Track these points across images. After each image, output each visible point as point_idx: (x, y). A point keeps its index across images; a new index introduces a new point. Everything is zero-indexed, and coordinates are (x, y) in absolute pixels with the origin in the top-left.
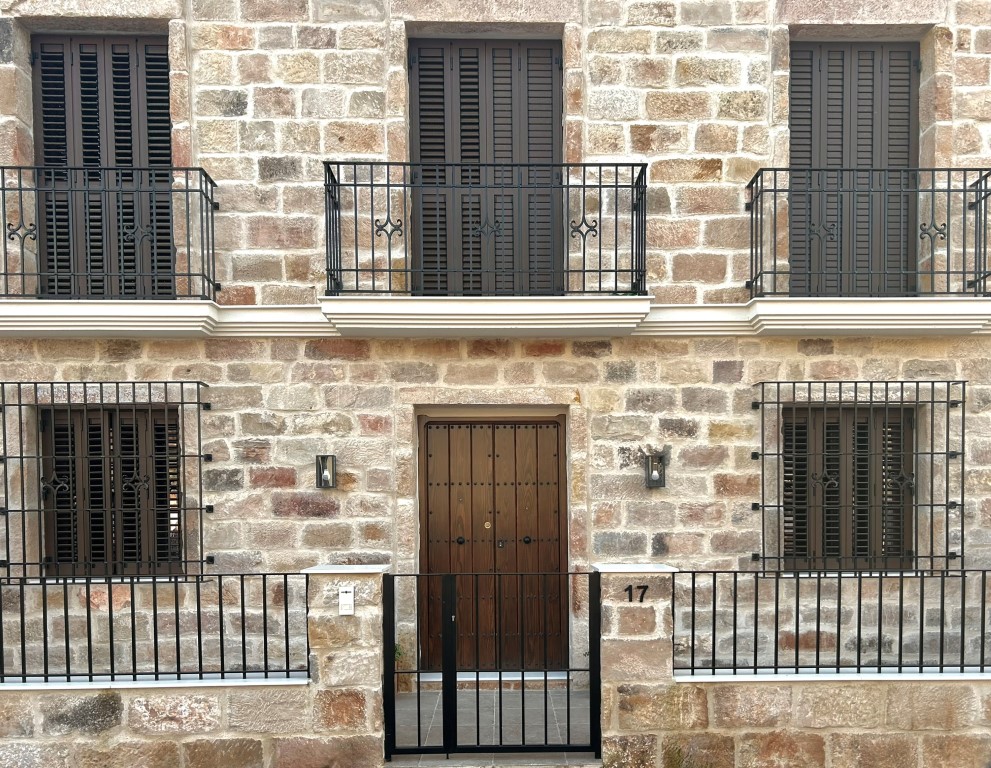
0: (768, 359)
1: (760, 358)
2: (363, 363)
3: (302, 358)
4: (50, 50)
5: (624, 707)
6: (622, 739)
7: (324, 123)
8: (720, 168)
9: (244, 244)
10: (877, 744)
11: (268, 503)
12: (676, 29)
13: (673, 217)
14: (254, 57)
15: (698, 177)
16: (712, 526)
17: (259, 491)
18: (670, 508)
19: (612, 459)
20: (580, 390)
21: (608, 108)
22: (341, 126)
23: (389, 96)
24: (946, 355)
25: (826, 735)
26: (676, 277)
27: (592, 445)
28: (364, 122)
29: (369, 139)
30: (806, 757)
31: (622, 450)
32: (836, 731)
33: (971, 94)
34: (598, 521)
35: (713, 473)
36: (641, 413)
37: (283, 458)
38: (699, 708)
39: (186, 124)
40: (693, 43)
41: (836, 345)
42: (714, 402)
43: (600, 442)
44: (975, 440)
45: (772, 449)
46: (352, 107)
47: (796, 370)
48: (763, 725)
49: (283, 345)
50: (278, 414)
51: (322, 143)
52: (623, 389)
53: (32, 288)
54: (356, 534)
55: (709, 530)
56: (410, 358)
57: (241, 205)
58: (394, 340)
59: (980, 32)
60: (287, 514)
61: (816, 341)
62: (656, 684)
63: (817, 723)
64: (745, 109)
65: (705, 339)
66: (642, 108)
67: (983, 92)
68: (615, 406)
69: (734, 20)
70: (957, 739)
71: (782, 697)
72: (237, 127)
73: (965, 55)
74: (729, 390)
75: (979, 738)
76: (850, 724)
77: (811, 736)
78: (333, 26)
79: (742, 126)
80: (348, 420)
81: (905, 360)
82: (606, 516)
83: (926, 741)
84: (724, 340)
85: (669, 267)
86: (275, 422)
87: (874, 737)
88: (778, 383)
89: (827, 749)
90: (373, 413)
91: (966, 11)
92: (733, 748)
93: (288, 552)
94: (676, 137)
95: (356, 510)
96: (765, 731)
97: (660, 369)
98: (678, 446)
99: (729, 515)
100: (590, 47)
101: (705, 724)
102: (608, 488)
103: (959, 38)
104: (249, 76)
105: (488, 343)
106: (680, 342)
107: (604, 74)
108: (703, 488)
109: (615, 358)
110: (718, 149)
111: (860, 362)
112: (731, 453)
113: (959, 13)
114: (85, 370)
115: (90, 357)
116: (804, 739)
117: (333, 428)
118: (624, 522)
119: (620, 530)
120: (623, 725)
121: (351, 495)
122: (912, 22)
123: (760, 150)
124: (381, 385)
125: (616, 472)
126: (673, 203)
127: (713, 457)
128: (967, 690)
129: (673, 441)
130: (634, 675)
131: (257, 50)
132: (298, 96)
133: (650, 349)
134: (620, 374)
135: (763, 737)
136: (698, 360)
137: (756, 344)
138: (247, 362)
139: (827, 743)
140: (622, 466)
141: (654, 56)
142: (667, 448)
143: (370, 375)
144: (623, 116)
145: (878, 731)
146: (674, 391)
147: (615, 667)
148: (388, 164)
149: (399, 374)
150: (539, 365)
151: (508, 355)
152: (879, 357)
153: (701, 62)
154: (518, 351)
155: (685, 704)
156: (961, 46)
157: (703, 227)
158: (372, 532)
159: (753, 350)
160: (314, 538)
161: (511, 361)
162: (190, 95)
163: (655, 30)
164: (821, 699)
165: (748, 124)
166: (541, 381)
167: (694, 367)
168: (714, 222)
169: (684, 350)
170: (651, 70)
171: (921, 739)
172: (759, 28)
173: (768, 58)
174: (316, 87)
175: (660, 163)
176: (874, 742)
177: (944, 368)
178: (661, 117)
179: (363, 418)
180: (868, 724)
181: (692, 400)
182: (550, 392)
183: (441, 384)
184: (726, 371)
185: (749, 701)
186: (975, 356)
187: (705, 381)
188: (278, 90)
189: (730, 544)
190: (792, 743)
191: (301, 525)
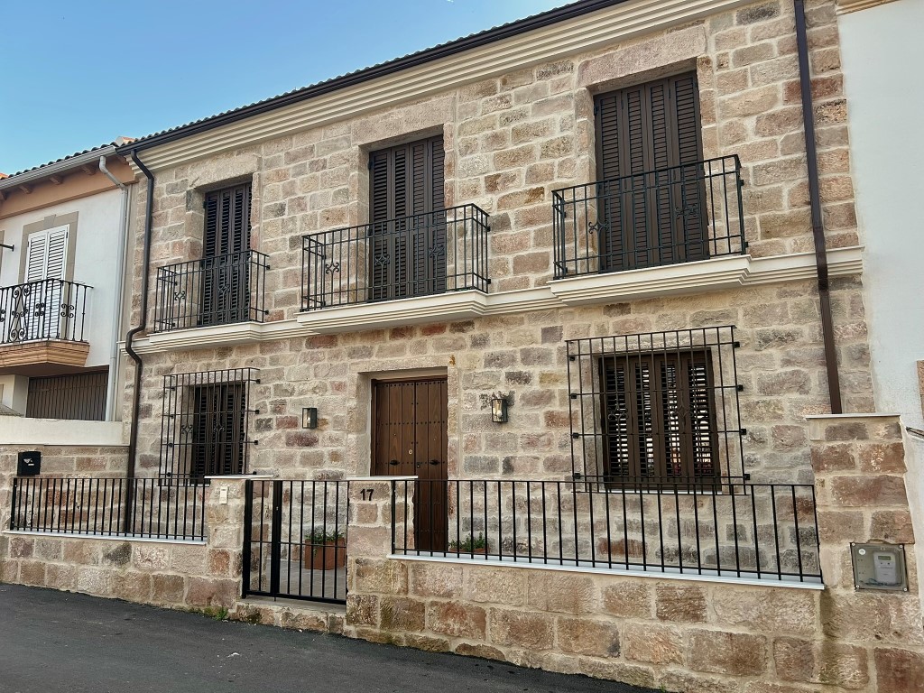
0: (581, 322)
1: (575, 323)
2: (334, 349)
3: (304, 349)
4: (213, 199)
5: (359, 574)
6: (358, 597)
7: (320, 211)
8: (543, 193)
9: (280, 286)
10: (522, 620)
11: (284, 438)
12: (513, 109)
13: (513, 231)
14: (289, 183)
15: (528, 201)
16: (544, 452)
17: (280, 431)
18: (514, 437)
19: (475, 403)
20: (455, 356)
21: (471, 170)
22: (328, 211)
23: (350, 190)
24: (727, 305)
25: (487, 608)
26: (516, 272)
27: (463, 394)
28: (339, 207)
29: (340, 216)
30: (472, 624)
31: (483, 396)
32: (493, 606)
33: (733, 99)
34: (466, 448)
35: (544, 411)
36: (494, 369)
37: (292, 411)
38: (402, 579)
39: (258, 225)
40: (523, 115)
41: (633, 307)
42: (542, 358)
43: (468, 391)
44: (761, 374)
45: (587, 390)
46: (333, 200)
47: (602, 328)
48: (443, 596)
49: (294, 341)
50: (291, 383)
51: (318, 222)
52: (482, 353)
53: (194, 323)
54: (326, 458)
55: (544, 454)
56: (358, 344)
57: (280, 265)
58: (350, 333)
59: (736, 53)
60: (292, 445)
61: (618, 305)
62: (377, 559)
63: (478, 598)
64: (559, 149)
65: (536, 313)
66: (491, 164)
67: (742, 95)
68: (478, 365)
69: (549, 93)
70: (583, 623)
71: (455, 575)
72: (280, 222)
73: (725, 71)
74: (553, 348)
75: (601, 624)
76: (503, 601)
77: (477, 608)
78: (325, 157)
79: (557, 161)
80: (325, 385)
81: (692, 313)
82: (472, 444)
83: (559, 622)
84: (549, 312)
85: (511, 266)
86: (290, 389)
87: (519, 613)
88: (590, 339)
89: (487, 619)
90: (337, 380)
91: (723, 40)
92: (424, 611)
93: (292, 469)
94: (513, 178)
95: (327, 443)
96: (445, 601)
97: (506, 337)
98: (519, 391)
99: (556, 442)
100: (459, 134)
101: (406, 591)
102: (473, 425)
103: (719, 60)
104: (287, 194)
105: (402, 329)
106: (518, 316)
107: (468, 148)
108: (537, 422)
109: (476, 331)
110: (541, 181)
111: (653, 318)
112: (557, 394)
113: (717, 43)
114: (209, 365)
115: (211, 358)
116: (472, 610)
117: (317, 391)
118: (483, 449)
119: (481, 454)
120: (359, 588)
121: (325, 432)
122: (678, 60)
123: (570, 175)
124: (342, 362)
125: (479, 412)
126: (513, 222)
127: (542, 399)
128: (589, 581)
129: (515, 387)
130: (364, 552)
131: (291, 179)
132: (308, 199)
133: (499, 324)
134: (479, 343)
135: (443, 605)
136: (531, 328)
137: (571, 312)
138: (278, 354)
139: (488, 615)
140: (482, 408)
141: (498, 129)
142: (512, 393)
143: (336, 356)
144: (479, 171)
145: (523, 609)
146: (515, 352)
147: (354, 545)
148: (349, 228)
149: (352, 354)
150: (431, 340)
151: (411, 336)
152: (669, 313)
153: (528, 126)
154: (419, 332)
155: (394, 575)
156: (720, 66)
157: (532, 235)
158: (335, 457)
159: (569, 317)
160: (306, 460)
161: (415, 340)
162: (260, 210)
163: (498, 113)
164: (482, 580)
165: (561, 159)
166: (431, 351)
167: (528, 333)
168: (539, 230)
169: (521, 321)
170: (497, 139)
171: (556, 620)
172: (567, 93)
173: (573, 112)
174: (317, 192)
175: (503, 197)
176: (519, 618)
177: (725, 315)
178: (503, 168)
179: (332, 383)
180: (514, 602)
181: (527, 357)
182: (436, 359)
183: (374, 358)
184: (549, 334)
185: (434, 576)
186: (755, 303)
187: (537, 343)
188: (299, 198)
189: (558, 465)
190: (463, 612)
191: (299, 451)
